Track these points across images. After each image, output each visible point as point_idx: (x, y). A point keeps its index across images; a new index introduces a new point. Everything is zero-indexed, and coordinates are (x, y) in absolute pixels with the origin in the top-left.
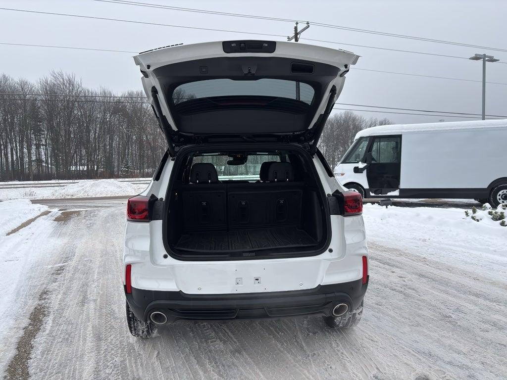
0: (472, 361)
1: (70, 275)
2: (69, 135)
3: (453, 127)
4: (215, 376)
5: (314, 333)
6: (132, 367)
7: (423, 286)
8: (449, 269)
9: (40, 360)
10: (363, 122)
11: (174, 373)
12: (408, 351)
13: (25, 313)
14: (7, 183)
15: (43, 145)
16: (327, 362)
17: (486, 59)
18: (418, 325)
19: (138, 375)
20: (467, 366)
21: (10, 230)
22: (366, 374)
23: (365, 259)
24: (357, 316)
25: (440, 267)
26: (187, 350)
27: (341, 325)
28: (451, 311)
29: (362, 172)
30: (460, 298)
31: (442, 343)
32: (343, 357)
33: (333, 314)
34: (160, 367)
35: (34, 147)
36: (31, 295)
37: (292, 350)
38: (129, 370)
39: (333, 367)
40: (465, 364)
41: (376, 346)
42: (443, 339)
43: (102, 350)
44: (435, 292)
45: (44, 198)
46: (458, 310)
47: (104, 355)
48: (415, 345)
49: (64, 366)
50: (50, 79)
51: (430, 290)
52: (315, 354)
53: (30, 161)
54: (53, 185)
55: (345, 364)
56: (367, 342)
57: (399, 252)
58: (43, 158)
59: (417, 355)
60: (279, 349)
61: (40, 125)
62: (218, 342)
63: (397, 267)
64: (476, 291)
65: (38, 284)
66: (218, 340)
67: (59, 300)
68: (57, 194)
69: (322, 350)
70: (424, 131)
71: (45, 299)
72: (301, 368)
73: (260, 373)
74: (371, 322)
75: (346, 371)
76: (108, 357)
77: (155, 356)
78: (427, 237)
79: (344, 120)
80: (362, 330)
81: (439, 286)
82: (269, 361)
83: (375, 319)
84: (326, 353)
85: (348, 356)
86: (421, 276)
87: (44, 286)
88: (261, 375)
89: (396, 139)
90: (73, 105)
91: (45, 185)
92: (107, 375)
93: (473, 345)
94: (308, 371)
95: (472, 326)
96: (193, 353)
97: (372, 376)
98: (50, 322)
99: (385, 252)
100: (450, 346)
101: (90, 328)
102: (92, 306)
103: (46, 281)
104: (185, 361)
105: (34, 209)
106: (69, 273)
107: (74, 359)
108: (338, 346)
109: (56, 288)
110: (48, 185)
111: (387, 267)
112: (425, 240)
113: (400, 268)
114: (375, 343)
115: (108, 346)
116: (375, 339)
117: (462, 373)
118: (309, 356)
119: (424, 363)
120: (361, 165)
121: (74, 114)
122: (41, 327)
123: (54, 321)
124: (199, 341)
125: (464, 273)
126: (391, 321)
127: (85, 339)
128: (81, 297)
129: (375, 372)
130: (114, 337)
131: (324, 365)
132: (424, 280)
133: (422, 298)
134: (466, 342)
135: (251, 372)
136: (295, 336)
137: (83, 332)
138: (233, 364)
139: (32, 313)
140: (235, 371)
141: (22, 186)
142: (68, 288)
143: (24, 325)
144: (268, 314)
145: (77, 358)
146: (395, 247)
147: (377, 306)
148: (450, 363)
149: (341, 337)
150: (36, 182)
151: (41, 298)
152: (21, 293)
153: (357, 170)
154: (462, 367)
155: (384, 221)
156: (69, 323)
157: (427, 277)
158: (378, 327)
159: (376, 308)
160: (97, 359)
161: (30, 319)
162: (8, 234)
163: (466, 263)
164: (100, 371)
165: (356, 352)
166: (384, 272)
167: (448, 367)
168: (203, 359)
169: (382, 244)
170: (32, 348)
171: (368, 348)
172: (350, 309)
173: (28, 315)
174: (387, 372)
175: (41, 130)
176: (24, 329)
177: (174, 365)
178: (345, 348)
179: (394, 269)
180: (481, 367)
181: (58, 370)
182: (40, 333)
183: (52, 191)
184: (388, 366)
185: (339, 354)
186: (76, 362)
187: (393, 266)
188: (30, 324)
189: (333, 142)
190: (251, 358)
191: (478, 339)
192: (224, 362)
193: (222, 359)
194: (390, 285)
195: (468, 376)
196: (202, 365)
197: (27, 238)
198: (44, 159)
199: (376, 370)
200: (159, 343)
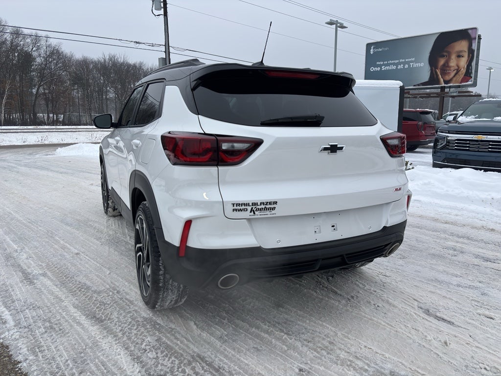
0: (472, 281)
12: (421, 281)
16: (369, 301)
17: (338, 25)
23: (409, 198)
39: (379, 305)
41: (394, 281)
47: (125, 337)
48: (420, 275)
49: (83, 362)
55: (388, 301)
56: (383, 278)
59: (429, 283)
75: (395, 307)
76: (134, 338)
85: (381, 293)
97: (417, 307)
100: (444, 271)
107: (89, 350)
108: (364, 285)
114: (390, 278)
116: (387, 275)
119: (441, 288)
127: (79, 323)
129: (416, 303)
131: (371, 305)
137: (67, 315)
144: (347, 262)
145: (92, 348)
148: (459, 286)
149: (358, 276)
160: (122, 344)
164: (139, 357)
165: (384, 289)
171: (389, 283)
178: (371, 286)
180: (482, 285)
185: (373, 292)
186: (94, 353)
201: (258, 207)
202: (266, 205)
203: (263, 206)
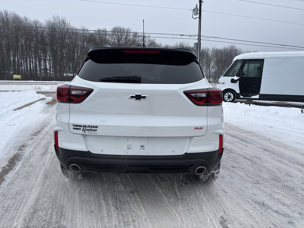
0: (292, 211)
1: (42, 136)
2: (63, 55)
3: (298, 55)
4: (113, 208)
5: (186, 184)
6: (61, 198)
7: (266, 157)
8: (285, 147)
9: (5, 189)
10: (241, 52)
11: (86, 204)
12: (248, 201)
13: (7, 158)
14: (26, 81)
15: (48, 60)
16: (190, 204)
18: (258, 183)
19: (63, 204)
20: (288, 215)
21: (16, 108)
22: (216, 215)
23: (221, 137)
24: (215, 175)
25: (280, 145)
26: (99, 189)
27: (204, 180)
28: (283, 175)
29: (236, 83)
30: (290, 166)
31: (273, 197)
32: (202, 202)
33: (195, 173)
34: (79, 199)
35: (43, 61)
36: (14, 147)
37: (168, 194)
38: (59, 199)
39: (194, 208)
40: (287, 213)
41: (226, 196)
42: (274, 194)
43: (45, 185)
44: (273, 162)
45: (46, 91)
46: (288, 174)
47: (46, 188)
48: (254, 197)
49: (19, 194)
50: (52, 20)
51: (270, 160)
52: (183, 198)
53: (41, 69)
54: (52, 84)
55: (202, 207)
56: (221, 192)
57: (253, 134)
58: (48, 67)
59: (254, 204)
60: (160, 193)
61: (46, 48)
62: (121, 185)
63: (250, 143)
64: (302, 162)
65: (21, 141)
66: (121, 184)
67: (30, 151)
68: (53, 89)
69: (188, 196)
70: (279, 57)
71: (22, 150)
72: (172, 208)
73: (143, 209)
74: (226, 179)
75: (202, 212)
76: (48, 190)
77: (78, 191)
78: (273, 125)
79: (229, 51)
80: (218, 184)
81: (277, 157)
82: (151, 201)
83: (229, 177)
84: (191, 198)
85: (205, 201)
86: (266, 150)
87: (24, 142)
88: (144, 210)
89: (261, 62)
90: (65, 36)
91: (47, 84)
92: (43, 202)
93: (295, 200)
94: (176, 210)
95: (296, 186)
96: (103, 192)
97: (219, 216)
98: (20, 164)
99: (243, 133)
100: (278, 199)
101: (43, 170)
102: (49, 157)
103: (26, 139)
104: (96, 197)
105: (35, 97)
106: (42, 135)
107: (27, 190)
108: (200, 194)
109: (31, 143)
110: (49, 84)
111: (243, 143)
112: (272, 127)
113: (252, 144)
114: (226, 193)
115: (50, 183)
116: (227, 191)
117: (285, 220)
118: (179, 199)
119: (258, 210)
120: (236, 78)
121: (66, 42)
122: (13, 168)
123: (22, 164)
124: (109, 184)
125: (296, 150)
126: (240, 179)
127: (37, 177)
128: (44, 150)
129: (222, 214)
130: (56, 177)
131: (188, 206)
132: (267, 153)
133: (264, 164)
134: (290, 197)
135: (137, 207)
136: (173, 185)
137: (38, 172)
138: (127, 201)
139: (11, 158)
140: (127, 206)
141: (35, 83)
142: (38, 144)
143: (3, 166)
144: (149, 171)
145: (28, 189)
146: (251, 131)
147: (232, 168)
148: (276, 212)
149: (204, 187)
150: (43, 82)
151: (20, 149)
152: (9, 145)
153: (233, 81)
154: (284, 215)
155: (246, 114)
156: (31, 166)
157: (270, 151)
158: (230, 183)
159: (231, 170)
160: (40, 191)
161: (8, 162)
162: (15, 110)
163: (298, 143)
164: (40, 199)
165: (212, 199)
166: (240, 146)
167: (275, 214)
168: (108, 196)
169: (243, 128)
170: (3, 181)
171: (220, 197)
172: (208, 170)
173: (8, 159)
174: (231, 215)
175: (47, 51)
176: (3, 168)
177: (88, 199)
178: (204, 195)
179: (248, 145)
180: (299, 216)
181: (14, 196)
182: (12, 171)
183: (51, 87)
184: (232, 210)
185: (200, 199)
186: (27, 192)
187: (248, 142)
188: (7, 165)
189: (222, 64)
190: (140, 198)
191: (299, 195)
192: (121, 199)
193: (121, 197)
194: (243, 155)
195: (288, 222)
196: (106, 200)
197: (26, 112)
198: (48, 69)
199: (223, 213)
200: (83, 183)
201: (87, 128)
202: (91, 127)
203: (89, 128)
